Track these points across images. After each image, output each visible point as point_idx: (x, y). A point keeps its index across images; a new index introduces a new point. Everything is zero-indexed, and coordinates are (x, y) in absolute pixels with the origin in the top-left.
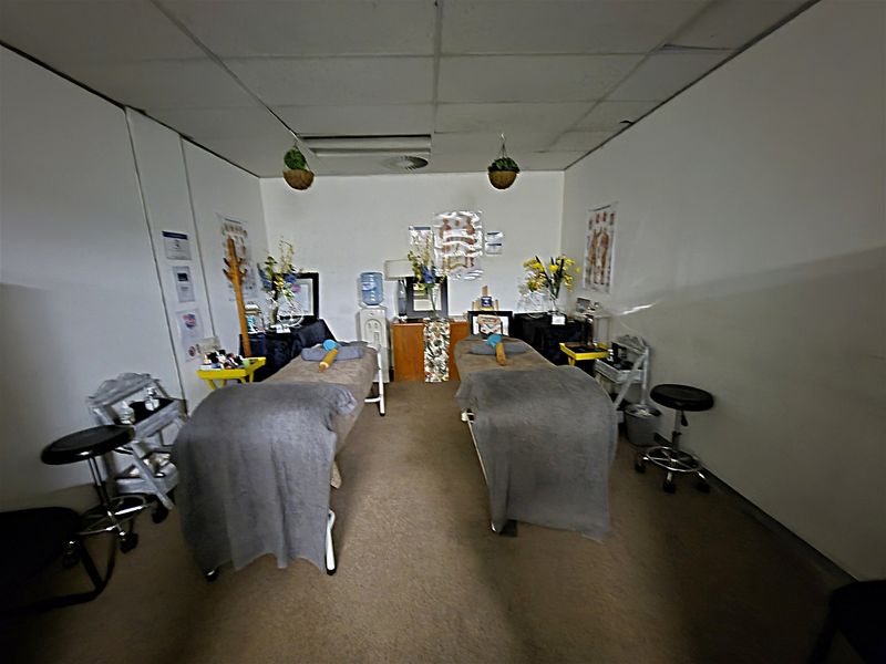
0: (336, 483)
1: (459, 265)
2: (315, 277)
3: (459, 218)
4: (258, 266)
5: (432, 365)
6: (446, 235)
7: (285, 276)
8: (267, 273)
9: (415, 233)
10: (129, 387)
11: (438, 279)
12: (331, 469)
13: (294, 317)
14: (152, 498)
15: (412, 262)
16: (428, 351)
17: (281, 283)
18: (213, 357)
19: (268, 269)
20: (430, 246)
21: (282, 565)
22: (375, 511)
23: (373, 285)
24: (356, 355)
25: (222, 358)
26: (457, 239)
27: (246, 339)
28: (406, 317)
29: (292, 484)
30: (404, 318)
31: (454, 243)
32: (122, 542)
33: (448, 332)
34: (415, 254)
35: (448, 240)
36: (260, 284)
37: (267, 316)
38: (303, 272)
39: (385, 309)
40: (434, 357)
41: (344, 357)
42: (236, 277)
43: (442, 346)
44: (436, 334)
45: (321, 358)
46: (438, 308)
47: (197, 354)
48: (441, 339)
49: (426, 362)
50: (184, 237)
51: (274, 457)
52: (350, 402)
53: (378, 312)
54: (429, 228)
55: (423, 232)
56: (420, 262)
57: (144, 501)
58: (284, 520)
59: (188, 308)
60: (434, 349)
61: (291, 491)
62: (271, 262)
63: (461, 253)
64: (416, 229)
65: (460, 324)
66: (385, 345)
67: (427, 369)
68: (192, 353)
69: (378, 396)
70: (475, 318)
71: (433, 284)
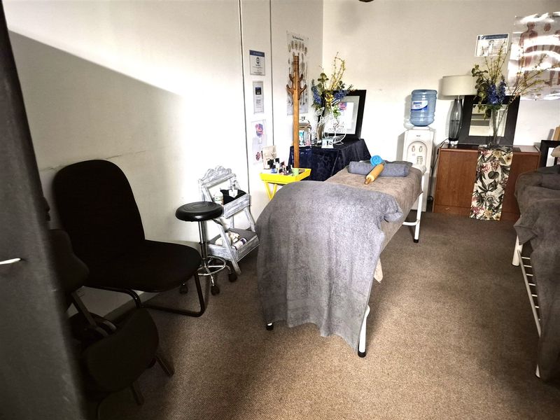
0: (379, 277)
1: (540, 81)
2: (362, 94)
3: (551, 21)
4: (313, 82)
5: (481, 200)
6: (529, 43)
7: (335, 93)
8: (318, 90)
9: (484, 43)
10: (221, 177)
11: (506, 100)
12: (376, 264)
13: (337, 135)
14: (229, 263)
15: (476, 78)
16: (479, 183)
17: (330, 99)
18: (271, 163)
19: (320, 85)
20: (502, 58)
21: (323, 334)
22: (404, 322)
23: (424, 103)
24: (402, 172)
25: (278, 165)
26: (543, 48)
27: (296, 151)
28: (456, 142)
29: (341, 269)
30: (454, 143)
31: (539, 53)
32: (212, 287)
33: (509, 163)
34: (481, 69)
35: (529, 50)
36: (311, 101)
37: (314, 131)
38: (352, 89)
39: (434, 131)
40: (486, 191)
41: (389, 173)
42: (296, 92)
43: (499, 179)
44: (493, 164)
45: (366, 172)
46: (501, 133)
47: (261, 158)
48: (499, 171)
49: (474, 195)
50: (263, 55)
51: (329, 242)
52: (397, 211)
53: (424, 134)
54: (506, 36)
55: (497, 42)
56: (487, 77)
57: (225, 264)
58: (330, 298)
59: (259, 118)
60: (487, 181)
61: (338, 275)
62: (323, 78)
63: (546, 65)
64: (488, 37)
65: (528, 156)
66: (428, 171)
67: (474, 204)
68: (258, 158)
69: (415, 220)
70: (551, 150)
71: (498, 106)
